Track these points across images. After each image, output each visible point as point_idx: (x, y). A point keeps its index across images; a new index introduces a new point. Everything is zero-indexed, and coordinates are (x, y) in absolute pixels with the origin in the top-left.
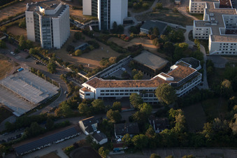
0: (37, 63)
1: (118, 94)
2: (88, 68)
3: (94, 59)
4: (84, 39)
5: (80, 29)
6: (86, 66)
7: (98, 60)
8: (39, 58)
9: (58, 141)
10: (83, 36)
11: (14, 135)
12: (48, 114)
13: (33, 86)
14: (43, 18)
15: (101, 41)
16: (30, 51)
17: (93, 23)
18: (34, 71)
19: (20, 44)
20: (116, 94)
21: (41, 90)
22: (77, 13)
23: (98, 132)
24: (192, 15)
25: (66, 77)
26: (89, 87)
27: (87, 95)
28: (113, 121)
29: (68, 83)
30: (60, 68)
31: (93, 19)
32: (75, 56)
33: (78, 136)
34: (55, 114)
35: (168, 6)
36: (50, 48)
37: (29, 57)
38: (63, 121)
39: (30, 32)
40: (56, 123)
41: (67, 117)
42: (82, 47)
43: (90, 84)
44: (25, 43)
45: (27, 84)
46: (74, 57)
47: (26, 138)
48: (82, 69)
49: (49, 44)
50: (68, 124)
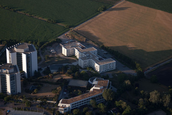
0: (15, 105)
1: (81, 104)
2: (50, 97)
3: (47, 92)
16: (5, 99)
18: (19, 109)
24: (69, 57)
25: (42, 106)
27: (65, 110)
29: (45, 108)
32: (34, 93)
35: (50, 56)
43: (64, 103)
48: (47, 98)
49: (14, 91)
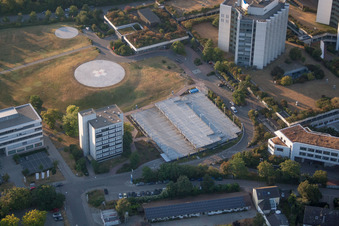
0: (221, 86)
1: (327, 159)
2: (294, 108)
3: (309, 95)
4: (304, 60)
5: (302, 44)
6: (292, 104)
7: (315, 98)
8: (226, 78)
9: (212, 213)
10: (303, 55)
11: (151, 189)
12: (210, 168)
13: (203, 119)
14: (243, 18)
15: (330, 69)
16: (216, 64)
17: (328, 37)
18: (212, 97)
19: (204, 52)
20: (325, 158)
21: (212, 128)
22: (307, 17)
23: (278, 212)
25: (257, 116)
26: (285, 138)
27: (278, 149)
28: (305, 200)
29: (256, 124)
30: (253, 99)
31: (329, 32)
32: (280, 84)
33: (245, 210)
34: (221, 169)
36: (246, 66)
37: (213, 73)
38: (228, 183)
39: (223, 36)
40: (217, 183)
41: (238, 178)
42: (299, 72)
43: (286, 134)
44: (211, 51)
45: (195, 115)
46: (277, 87)
47: (166, 198)
48: (283, 106)
49: (247, 59)
50: (236, 189)
